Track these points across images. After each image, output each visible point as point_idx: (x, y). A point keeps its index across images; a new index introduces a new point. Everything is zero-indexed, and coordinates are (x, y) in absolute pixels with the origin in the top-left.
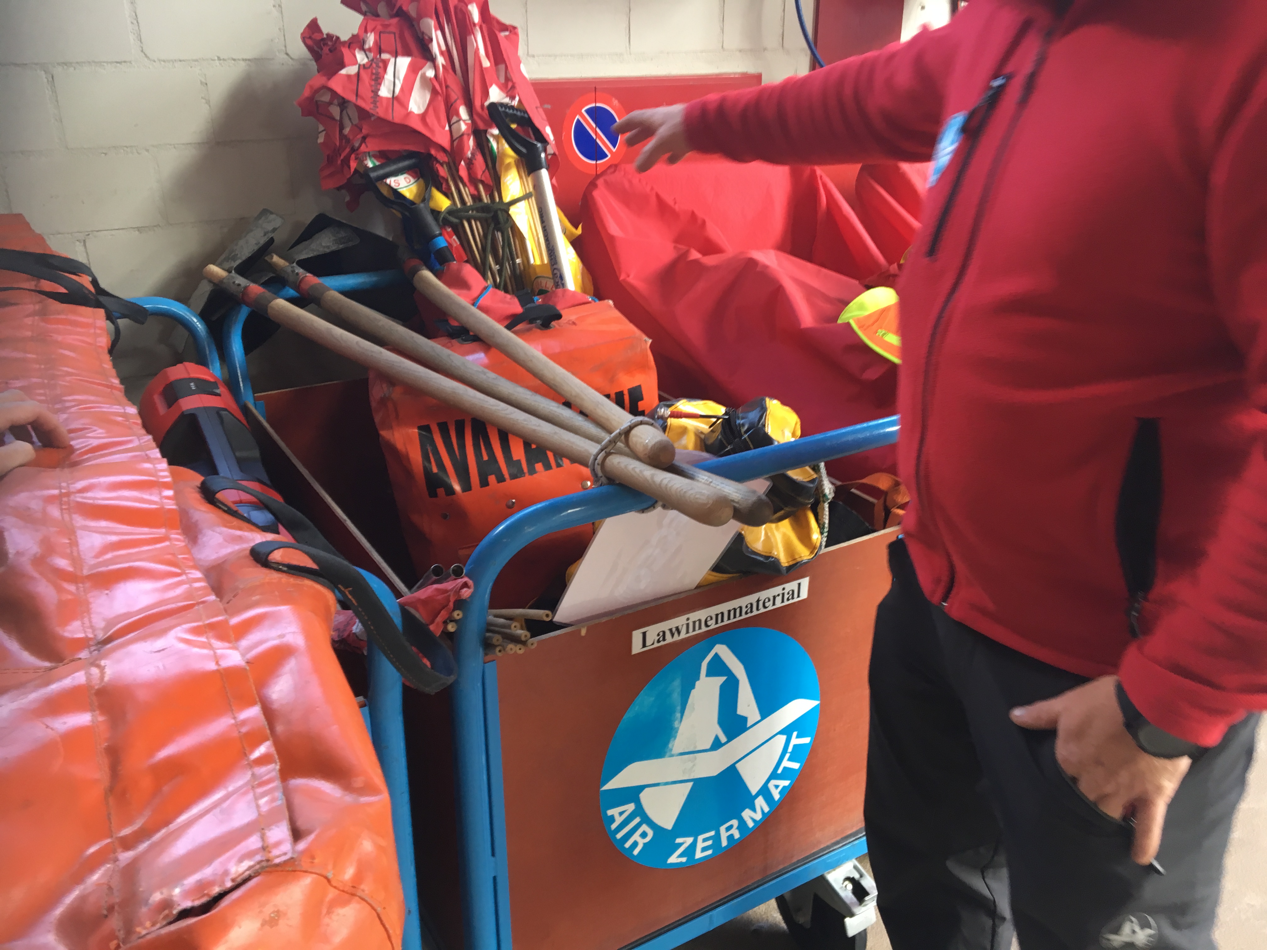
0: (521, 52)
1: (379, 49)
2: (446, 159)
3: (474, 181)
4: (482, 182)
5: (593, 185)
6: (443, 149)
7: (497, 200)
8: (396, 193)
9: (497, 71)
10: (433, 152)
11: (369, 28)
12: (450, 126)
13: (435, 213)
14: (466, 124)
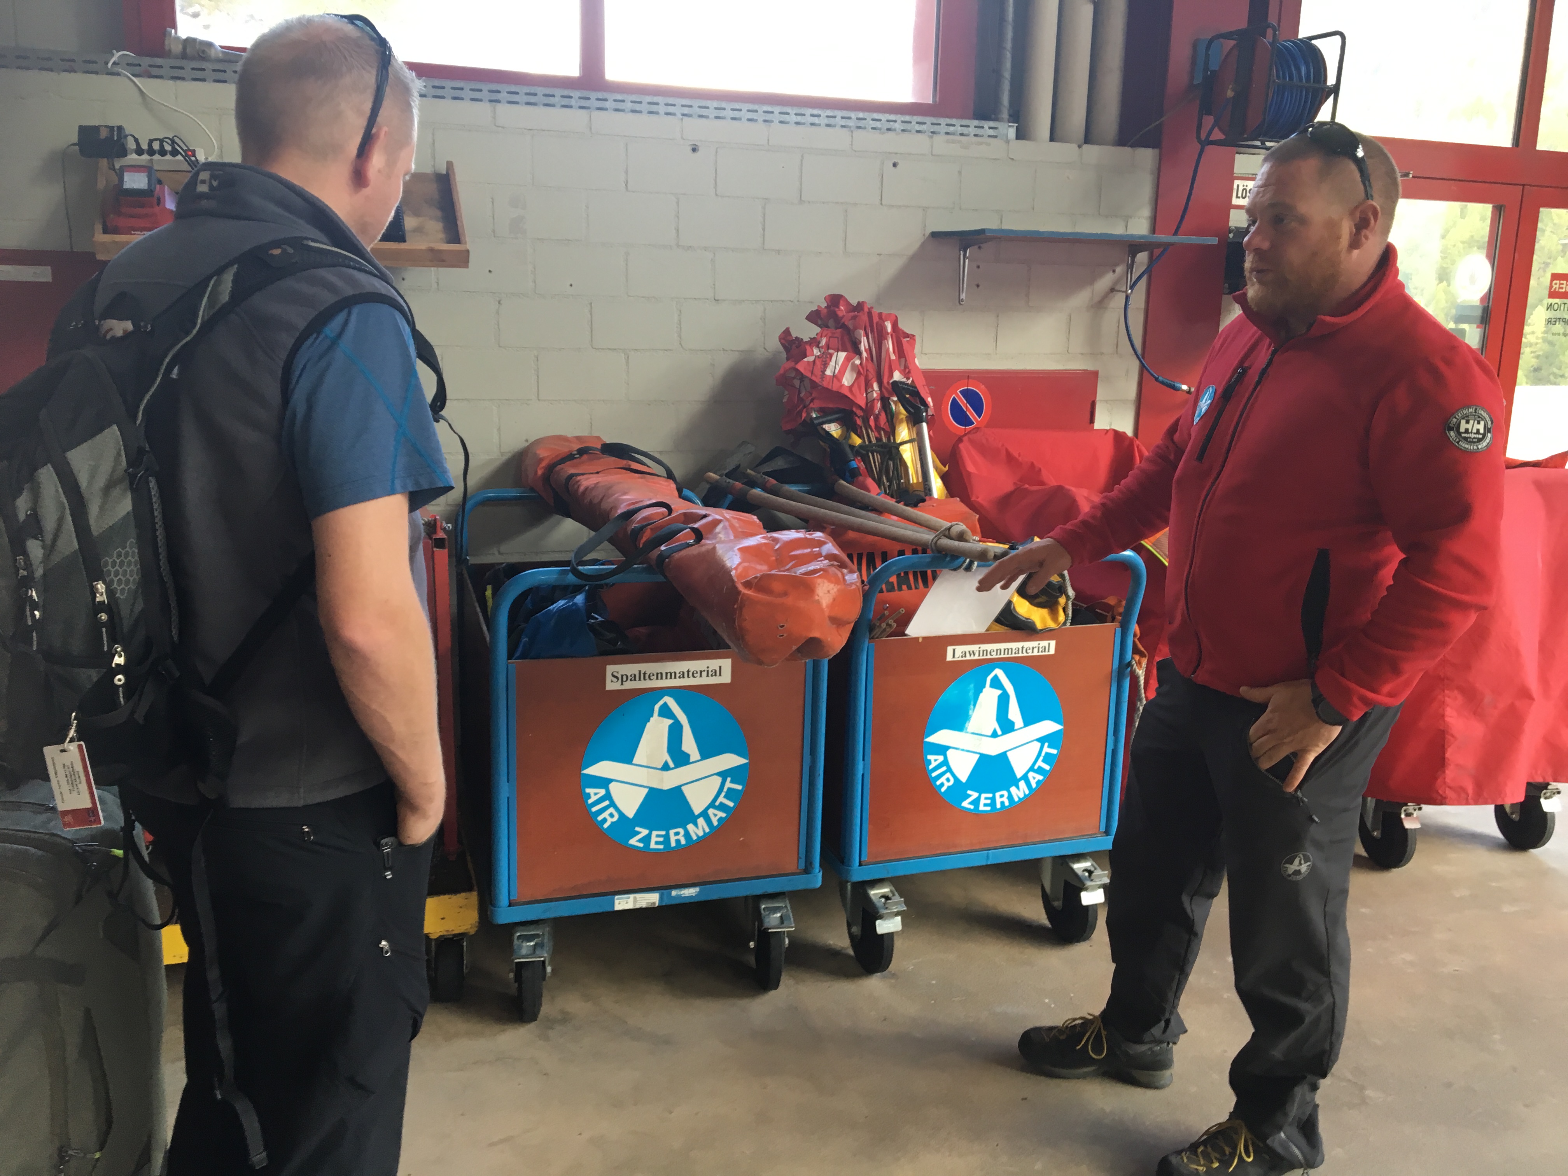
0: (917, 350)
1: (828, 347)
2: (862, 414)
3: (878, 428)
4: (884, 430)
5: (960, 440)
6: (860, 407)
7: (892, 441)
8: (828, 433)
9: (900, 361)
10: (854, 409)
11: (824, 335)
12: (867, 394)
13: (852, 447)
14: (877, 393)
